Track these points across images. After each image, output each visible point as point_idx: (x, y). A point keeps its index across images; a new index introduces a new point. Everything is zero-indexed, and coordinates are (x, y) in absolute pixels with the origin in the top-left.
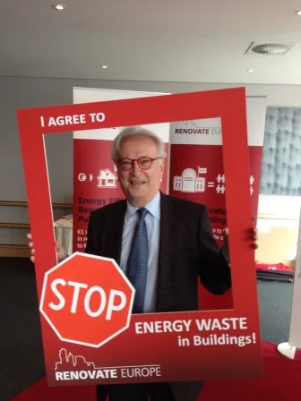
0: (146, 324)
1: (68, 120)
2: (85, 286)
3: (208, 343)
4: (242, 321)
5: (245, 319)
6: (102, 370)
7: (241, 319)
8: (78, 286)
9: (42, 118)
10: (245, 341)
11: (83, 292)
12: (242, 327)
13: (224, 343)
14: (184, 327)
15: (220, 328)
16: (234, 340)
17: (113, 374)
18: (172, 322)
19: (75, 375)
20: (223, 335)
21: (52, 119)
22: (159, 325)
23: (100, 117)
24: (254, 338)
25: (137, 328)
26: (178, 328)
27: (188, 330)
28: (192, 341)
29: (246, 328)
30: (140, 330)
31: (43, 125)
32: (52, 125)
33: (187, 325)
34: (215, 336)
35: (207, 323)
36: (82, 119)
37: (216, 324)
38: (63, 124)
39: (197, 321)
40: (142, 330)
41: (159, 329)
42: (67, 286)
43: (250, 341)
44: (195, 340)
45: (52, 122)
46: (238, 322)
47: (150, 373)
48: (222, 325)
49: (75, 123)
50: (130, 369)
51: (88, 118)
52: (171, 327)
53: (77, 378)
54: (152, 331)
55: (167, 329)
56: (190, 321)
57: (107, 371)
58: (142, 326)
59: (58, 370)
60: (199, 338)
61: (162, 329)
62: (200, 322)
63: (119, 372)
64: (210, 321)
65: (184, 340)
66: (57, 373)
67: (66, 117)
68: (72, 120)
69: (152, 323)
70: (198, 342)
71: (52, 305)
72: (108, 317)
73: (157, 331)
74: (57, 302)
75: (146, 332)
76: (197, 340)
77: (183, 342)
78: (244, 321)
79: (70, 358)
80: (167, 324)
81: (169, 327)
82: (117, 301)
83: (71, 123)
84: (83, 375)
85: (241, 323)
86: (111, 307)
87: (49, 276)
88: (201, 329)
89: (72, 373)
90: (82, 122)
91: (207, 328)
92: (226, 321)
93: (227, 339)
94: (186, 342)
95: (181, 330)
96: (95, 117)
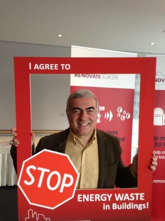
0: (84, 196)
1: (47, 66)
2: (48, 171)
3: (121, 208)
4: (142, 195)
5: (144, 194)
7: (141, 194)
8: (44, 170)
9: (30, 64)
10: (142, 206)
11: (46, 174)
12: (141, 199)
13: (130, 208)
14: (108, 198)
15: (129, 200)
16: (136, 206)
18: (100, 195)
20: (130, 203)
21: (36, 65)
22: (92, 196)
23: (68, 67)
24: (148, 205)
25: (79, 198)
26: (104, 199)
27: (109, 200)
28: (111, 207)
29: (143, 199)
30: (80, 199)
31: (30, 68)
32: (36, 69)
33: (110, 197)
34: (125, 204)
35: (121, 196)
36: (56, 67)
37: (127, 197)
38: (43, 68)
39: (116, 195)
40: (82, 199)
41: (92, 199)
42: (37, 170)
43: (145, 207)
44: (113, 206)
45: (36, 67)
46: (139, 196)
48: (130, 197)
49: (51, 69)
51: (60, 67)
52: (100, 198)
54: (87, 200)
55: (97, 199)
56: (111, 195)
58: (82, 197)
60: (116, 205)
61: (94, 199)
62: (117, 196)
64: (123, 195)
65: (106, 206)
67: (46, 65)
68: (50, 67)
69: (88, 195)
71: (26, 182)
72: (61, 191)
73: (91, 200)
74: (29, 180)
75: (84, 200)
76: (115, 206)
77: (106, 207)
80: (97, 196)
81: (98, 198)
82: (68, 181)
83: (49, 69)
85: (141, 196)
86: (64, 185)
87: (25, 163)
88: (117, 199)
90: (56, 69)
91: (121, 199)
92: (133, 195)
93: (132, 205)
94: (108, 207)
95: (106, 200)
96: (64, 66)
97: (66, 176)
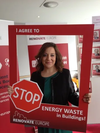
1: (26, 30)
2: (26, 91)
3: (67, 118)
6: (29, 120)
7: (81, 111)
9: (17, 29)
10: (81, 119)
11: (25, 93)
12: (81, 114)
13: (73, 118)
15: (73, 113)
16: (77, 118)
17: (33, 123)
18: (55, 108)
19: (20, 121)
20: (73, 116)
21: (20, 30)
22: (50, 108)
23: (38, 31)
24: (85, 119)
25: (43, 108)
26: (57, 111)
27: (61, 112)
30: (43, 109)
31: (17, 32)
33: (61, 110)
34: (70, 115)
35: (68, 110)
36: (31, 31)
37: (71, 111)
38: (24, 32)
39: (64, 109)
40: (44, 109)
41: (50, 110)
42: (20, 90)
44: (63, 116)
45: (20, 31)
46: (79, 112)
47: (45, 124)
49: (28, 32)
50: (39, 122)
51: (33, 31)
52: (55, 110)
53: (20, 122)
54: (48, 110)
57: (30, 121)
58: (45, 108)
59: (14, 118)
60: (65, 115)
61: (51, 110)
62: (66, 110)
63: (35, 122)
64: (69, 110)
65: (59, 115)
66: (14, 119)
67: (25, 30)
68: (27, 31)
69: (48, 107)
70: (64, 117)
71: (14, 96)
72: (33, 103)
74: (16, 95)
75: (46, 110)
76: (64, 116)
77: (58, 116)
78: (82, 112)
79: (19, 115)
80: (53, 109)
82: (37, 98)
83: (27, 32)
84: (22, 121)
85: (81, 113)
87: (14, 86)
88: (65, 112)
89: (19, 120)
90: (31, 32)
91: (68, 112)
92: (75, 111)
93: (75, 117)
94: (59, 116)
95: (58, 111)
96: (36, 30)
97: (36, 95)
